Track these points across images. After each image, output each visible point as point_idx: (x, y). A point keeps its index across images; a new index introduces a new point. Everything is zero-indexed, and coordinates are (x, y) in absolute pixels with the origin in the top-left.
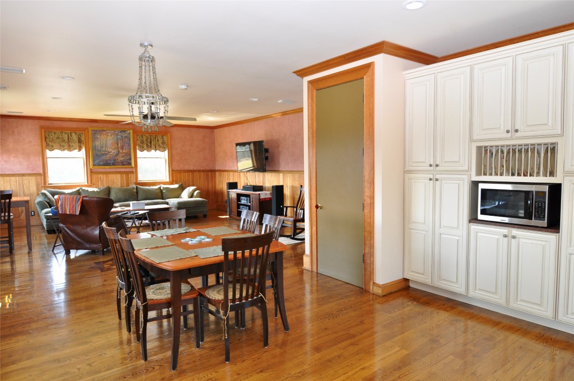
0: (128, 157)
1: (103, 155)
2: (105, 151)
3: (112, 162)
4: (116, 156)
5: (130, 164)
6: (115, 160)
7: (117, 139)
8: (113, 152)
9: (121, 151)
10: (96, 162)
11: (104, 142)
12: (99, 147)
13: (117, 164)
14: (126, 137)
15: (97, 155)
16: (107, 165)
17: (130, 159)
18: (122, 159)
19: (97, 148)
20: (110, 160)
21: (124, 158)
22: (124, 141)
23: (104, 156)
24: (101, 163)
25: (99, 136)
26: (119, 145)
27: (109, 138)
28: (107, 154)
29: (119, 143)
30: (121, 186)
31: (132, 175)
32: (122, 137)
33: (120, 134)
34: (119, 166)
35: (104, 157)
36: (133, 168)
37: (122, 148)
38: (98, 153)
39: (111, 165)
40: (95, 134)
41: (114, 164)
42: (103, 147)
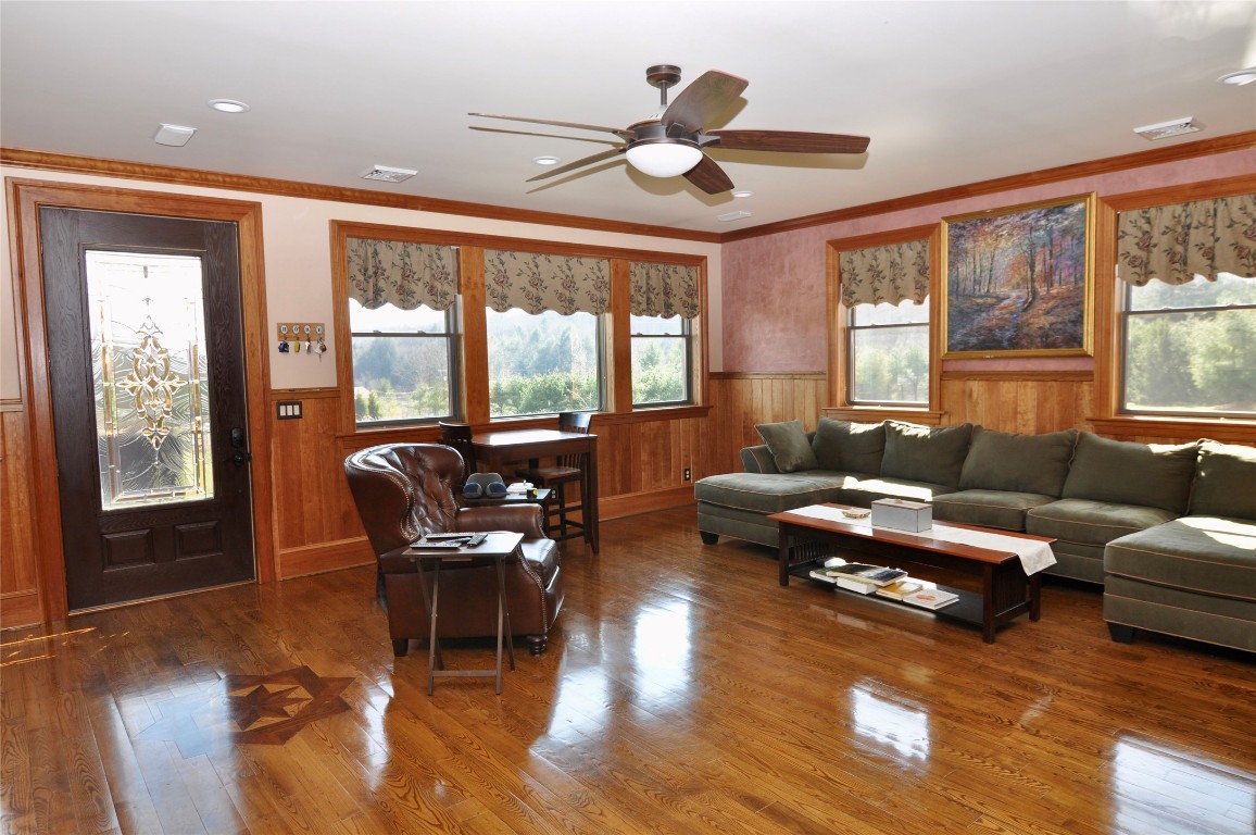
0: (1071, 314)
1: (980, 309)
2: (987, 295)
3: (1008, 334)
4: (1025, 310)
5: (1076, 340)
6: (1018, 328)
7: (1032, 245)
8: (1014, 295)
9: (1042, 291)
10: (958, 337)
11: (986, 264)
12: (970, 284)
13: (1024, 342)
14: (1065, 232)
15: (961, 312)
16: (990, 348)
17: (1079, 320)
18: (1045, 321)
19: (962, 286)
20: (1001, 328)
21: (1052, 319)
22: (1056, 250)
23: (984, 315)
24: (973, 340)
25: (969, 245)
26: (1038, 268)
27: (1003, 244)
28: (992, 306)
29: (1039, 259)
30: (1040, 430)
31: (1085, 387)
32: (1050, 232)
33: (1043, 222)
34: (1033, 351)
35: (982, 320)
36: (1085, 356)
37: (1048, 278)
38: (966, 305)
39: (1004, 348)
40: (959, 237)
41: (1014, 344)
42: (980, 284)
